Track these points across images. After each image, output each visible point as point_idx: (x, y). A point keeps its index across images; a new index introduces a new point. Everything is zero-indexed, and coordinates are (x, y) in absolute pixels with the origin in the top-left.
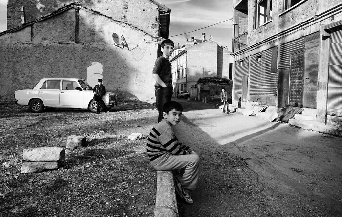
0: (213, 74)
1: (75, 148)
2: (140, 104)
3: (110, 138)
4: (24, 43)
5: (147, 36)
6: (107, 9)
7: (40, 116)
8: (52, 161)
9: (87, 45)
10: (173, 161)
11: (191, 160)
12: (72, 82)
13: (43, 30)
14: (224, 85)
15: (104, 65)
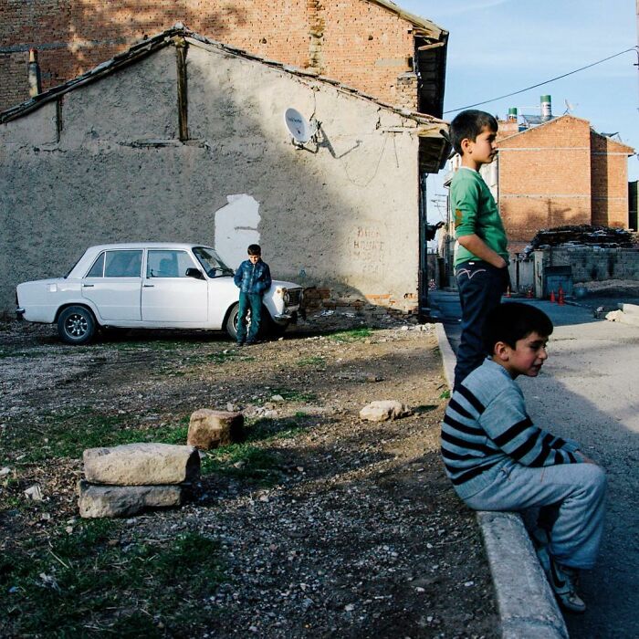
0: (581, 216)
1: (213, 445)
2: (370, 313)
3: (307, 417)
4: (37, 150)
5: (385, 113)
6: (265, 41)
7: (90, 355)
8: (163, 485)
9: (213, 145)
10: (526, 482)
11: (579, 480)
12: (174, 253)
13: (89, 111)
14: (613, 250)
15: (262, 203)
